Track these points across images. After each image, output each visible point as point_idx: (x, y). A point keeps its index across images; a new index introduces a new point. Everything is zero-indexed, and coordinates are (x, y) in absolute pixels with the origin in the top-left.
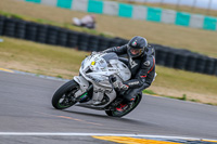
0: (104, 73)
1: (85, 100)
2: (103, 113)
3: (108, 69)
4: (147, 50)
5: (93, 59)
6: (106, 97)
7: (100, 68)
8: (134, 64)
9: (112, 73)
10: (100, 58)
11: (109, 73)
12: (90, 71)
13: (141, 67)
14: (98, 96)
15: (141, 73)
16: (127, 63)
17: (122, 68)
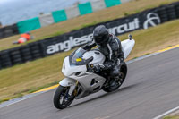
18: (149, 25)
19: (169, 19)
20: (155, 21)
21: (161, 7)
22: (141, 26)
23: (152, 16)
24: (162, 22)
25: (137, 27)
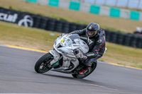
0: (70, 48)
1: (58, 67)
2: (70, 75)
3: (73, 45)
4: (100, 32)
5: (62, 39)
6: (72, 64)
7: (67, 44)
8: (91, 42)
9: (75, 48)
10: (68, 38)
11: (74, 48)
12: (60, 46)
13: (95, 44)
14: (66, 64)
15: (96, 47)
16: (86, 41)
17: (82, 44)
18: (23, 24)
19: (40, 27)
20: (28, 23)
21: (38, 15)
22: (17, 22)
23: (28, 18)
24: (34, 26)
25: (14, 20)
